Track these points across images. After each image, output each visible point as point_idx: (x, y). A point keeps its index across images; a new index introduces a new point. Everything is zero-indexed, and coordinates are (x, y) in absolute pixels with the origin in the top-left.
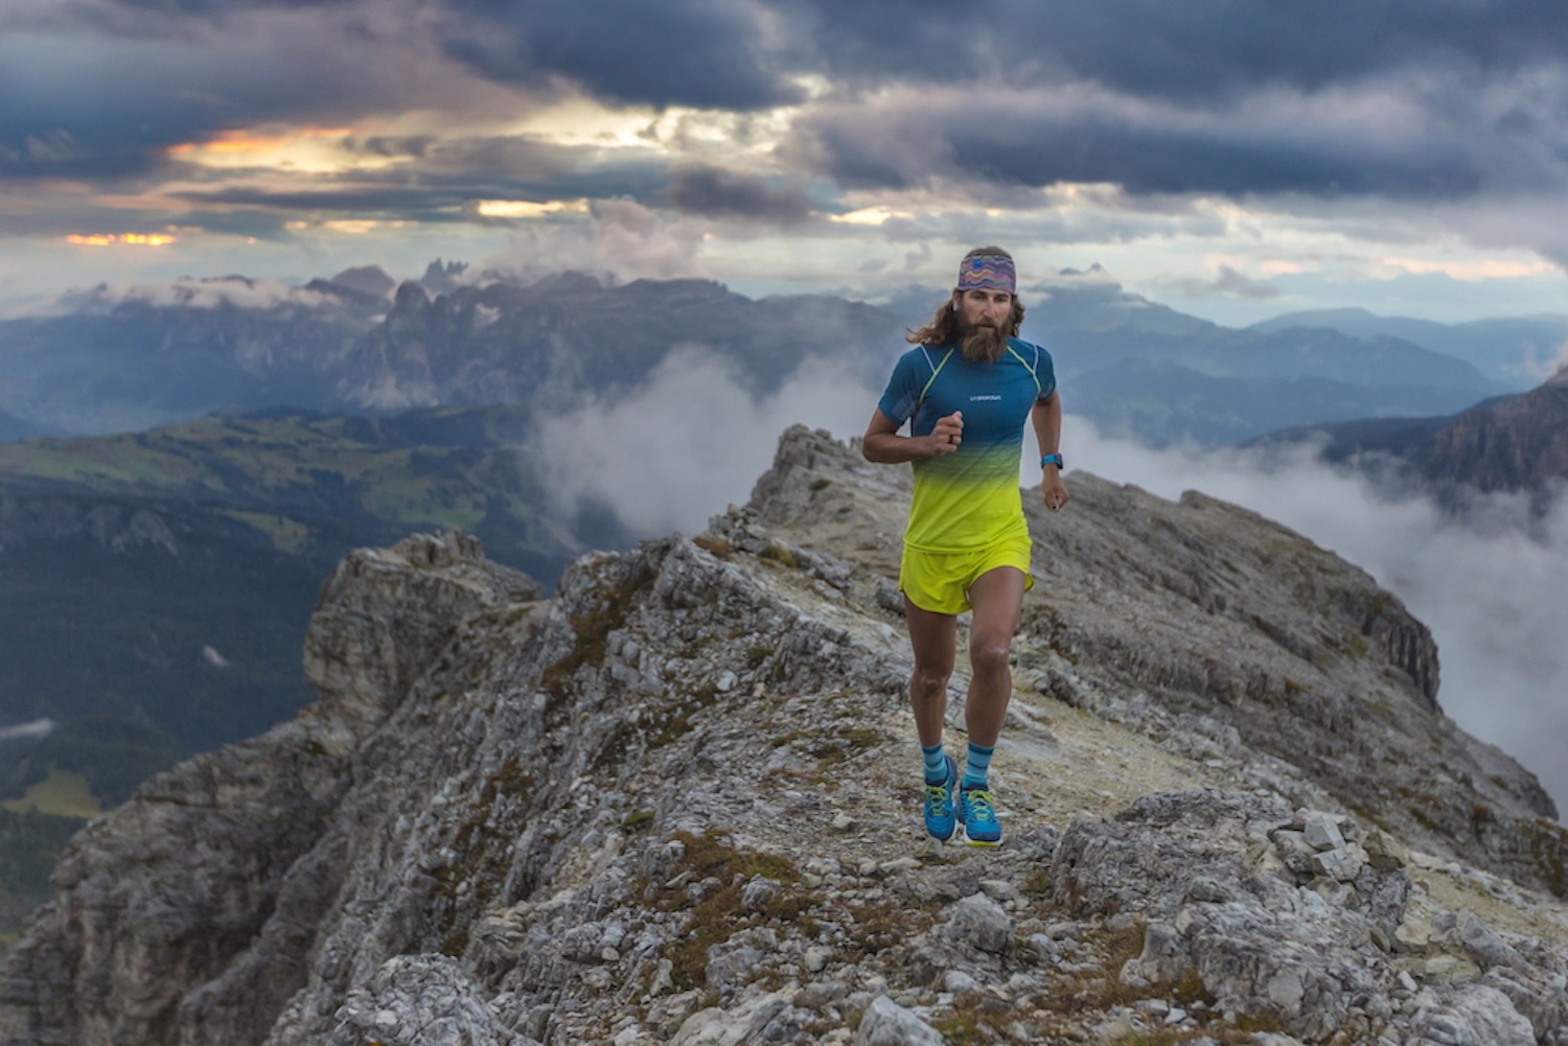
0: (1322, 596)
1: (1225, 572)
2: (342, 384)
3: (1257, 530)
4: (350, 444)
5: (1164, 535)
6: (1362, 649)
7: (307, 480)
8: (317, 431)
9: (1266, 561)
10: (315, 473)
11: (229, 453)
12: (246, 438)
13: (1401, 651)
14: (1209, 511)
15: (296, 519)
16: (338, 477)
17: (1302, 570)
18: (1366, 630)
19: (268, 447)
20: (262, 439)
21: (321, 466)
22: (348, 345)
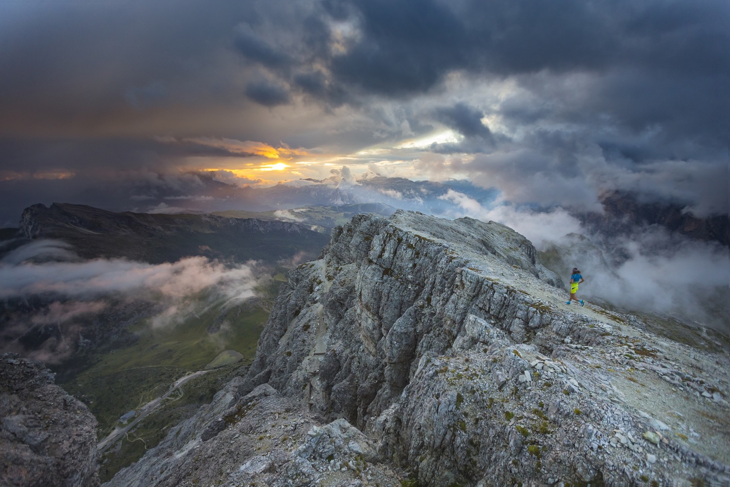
0: (511, 240)
1: (492, 235)
2: (331, 199)
3: (501, 228)
4: (332, 211)
5: (480, 228)
6: (517, 250)
7: (324, 218)
8: (326, 209)
9: (500, 233)
10: (325, 217)
11: (309, 213)
12: (312, 210)
13: (527, 251)
14: (492, 224)
15: (322, 226)
16: (330, 218)
17: (508, 235)
18: (520, 247)
19: (317, 212)
20: (315, 211)
21: (327, 216)
22: (332, 192)
